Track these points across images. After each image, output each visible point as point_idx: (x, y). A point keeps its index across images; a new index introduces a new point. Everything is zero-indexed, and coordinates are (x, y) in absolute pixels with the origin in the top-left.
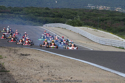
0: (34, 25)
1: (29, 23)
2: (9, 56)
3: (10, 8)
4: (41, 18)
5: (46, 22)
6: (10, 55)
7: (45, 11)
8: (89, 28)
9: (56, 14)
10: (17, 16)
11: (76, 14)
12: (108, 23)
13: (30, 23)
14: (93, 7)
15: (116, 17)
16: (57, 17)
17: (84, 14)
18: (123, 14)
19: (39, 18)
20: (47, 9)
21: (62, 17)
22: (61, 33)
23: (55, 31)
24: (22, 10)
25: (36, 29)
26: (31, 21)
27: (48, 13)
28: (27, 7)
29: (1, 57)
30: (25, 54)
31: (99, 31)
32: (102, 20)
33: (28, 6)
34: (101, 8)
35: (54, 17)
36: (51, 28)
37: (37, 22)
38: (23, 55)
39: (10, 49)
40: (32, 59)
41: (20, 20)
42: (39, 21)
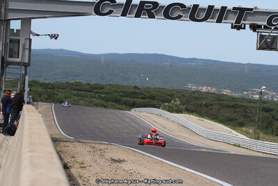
0: (118, 109)
1: (112, 105)
3: (88, 84)
4: (128, 99)
5: (134, 105)
7: (133, 90)
8: (191, 116)
9: (148, 95)
10: (97, 95)
11: (172, 96)
12: (213, 110)
14: (194, 88)
15: (224, 102)
16: (148, 99)
17: (184, 96)
18: (233, 99)
19: (125, 99)
20: (136, 87)
21: (154, 99)
22: (156, 122)
24: (103, 88)
25: (122, 114)
26: (115, 102)
27: (136, 93)
28: (110, 85)
30: (116, 158)
31: (205, 120)
32: (206, 106)
33: (111, 83)
34: (204, 89)
35: (144, 99)
36: (143, 114)
37: (122, 104)
38: (115, 161)
39: (93, 148)
40: (131, 171)
41: (101, 101)
42: (125, 104)
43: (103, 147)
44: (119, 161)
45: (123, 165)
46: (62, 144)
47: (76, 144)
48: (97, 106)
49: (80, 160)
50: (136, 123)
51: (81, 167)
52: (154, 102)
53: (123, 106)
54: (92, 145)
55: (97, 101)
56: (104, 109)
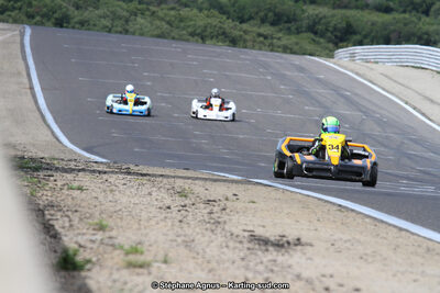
0: (287, 49)
1: (260, 35)
2: (183, 251)
5: (345, 36)
6: (188, 244)
13: (266, 38)
16: (404, 12)
19: (311, 10)
21: (426, 13)
22: (432, 101)
23: (397, 89)
25: (301, 69)
26: (273, 24)
29: (140, 259)
30: (271, 233)
35: (387, 10)
36: (379, 68)
37: (298, 33)
38: (264, 242)
39: (183, 194)
40: (329, 282)
41: (216, 20)
42: (312, 29)
43: (218, 191)
44: (281, 245)
45: (295, 259)
46: (61, 179)
47: (113, 178)
48: (203, 39)
49: (126, 238)
50: (350, 101)
51: (131, 265)
52: (426, 24)
53: (305, 40)
54: (179, 183)
55: (200, 19)
56: (230, 50)
